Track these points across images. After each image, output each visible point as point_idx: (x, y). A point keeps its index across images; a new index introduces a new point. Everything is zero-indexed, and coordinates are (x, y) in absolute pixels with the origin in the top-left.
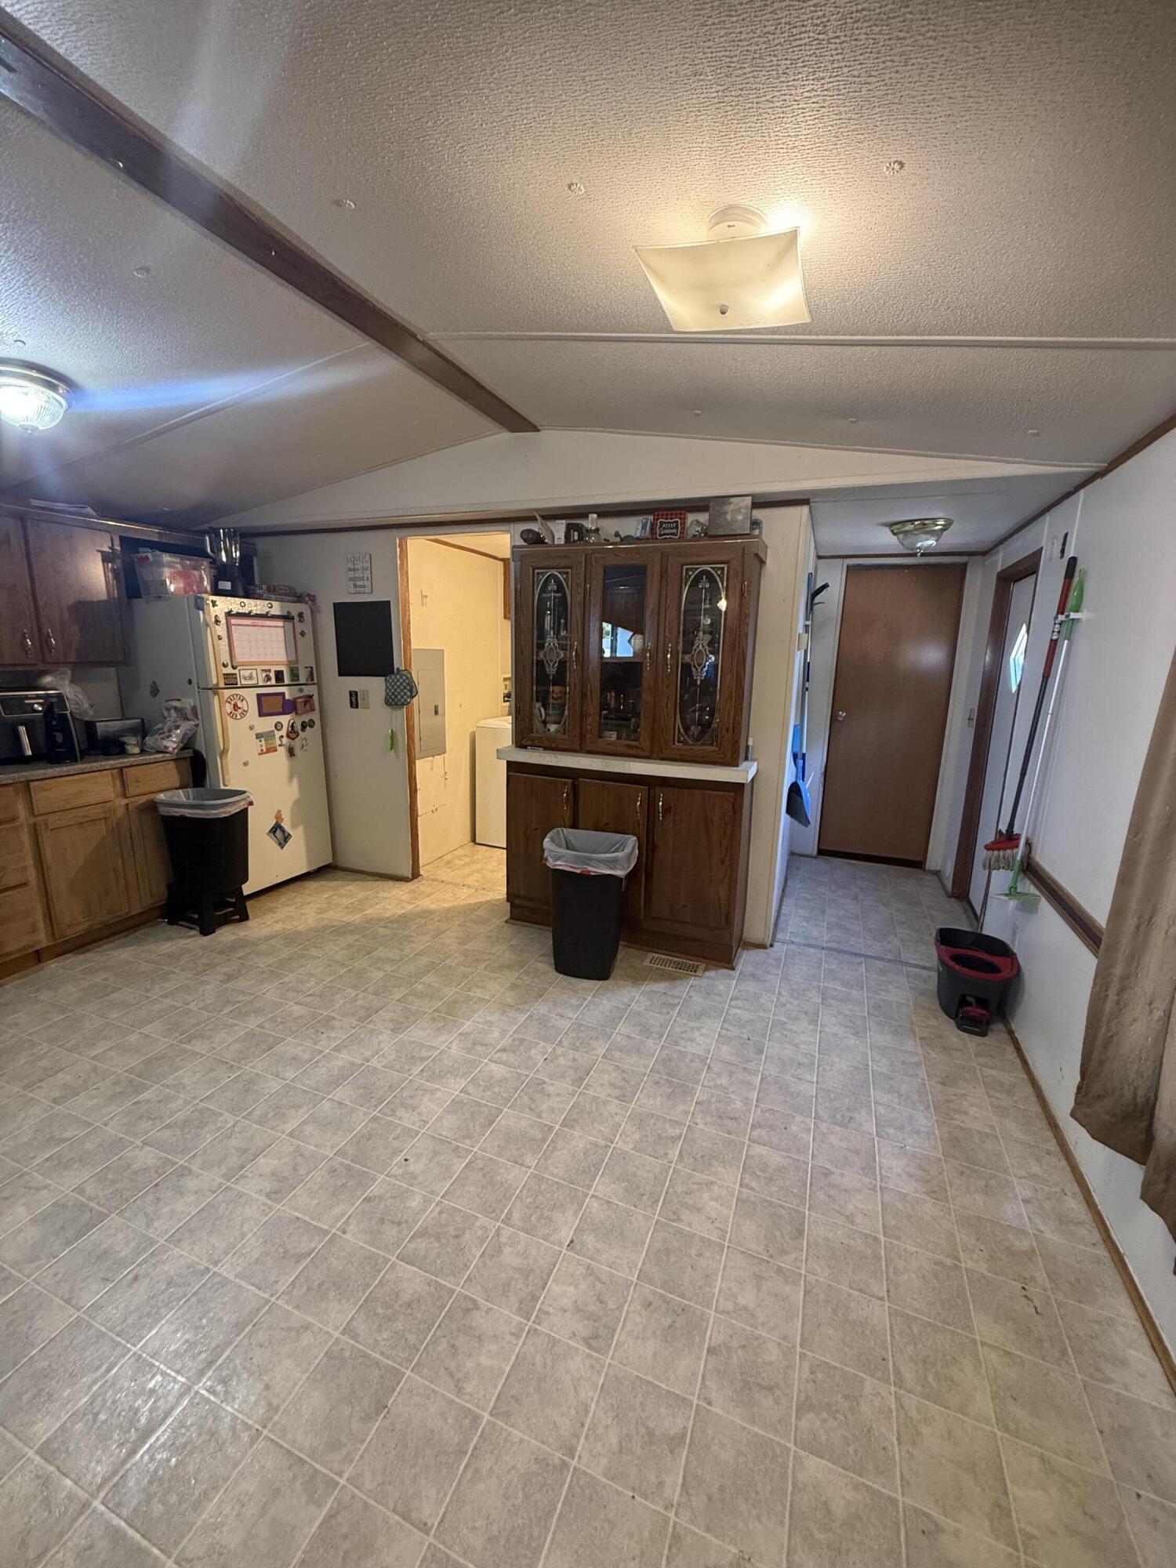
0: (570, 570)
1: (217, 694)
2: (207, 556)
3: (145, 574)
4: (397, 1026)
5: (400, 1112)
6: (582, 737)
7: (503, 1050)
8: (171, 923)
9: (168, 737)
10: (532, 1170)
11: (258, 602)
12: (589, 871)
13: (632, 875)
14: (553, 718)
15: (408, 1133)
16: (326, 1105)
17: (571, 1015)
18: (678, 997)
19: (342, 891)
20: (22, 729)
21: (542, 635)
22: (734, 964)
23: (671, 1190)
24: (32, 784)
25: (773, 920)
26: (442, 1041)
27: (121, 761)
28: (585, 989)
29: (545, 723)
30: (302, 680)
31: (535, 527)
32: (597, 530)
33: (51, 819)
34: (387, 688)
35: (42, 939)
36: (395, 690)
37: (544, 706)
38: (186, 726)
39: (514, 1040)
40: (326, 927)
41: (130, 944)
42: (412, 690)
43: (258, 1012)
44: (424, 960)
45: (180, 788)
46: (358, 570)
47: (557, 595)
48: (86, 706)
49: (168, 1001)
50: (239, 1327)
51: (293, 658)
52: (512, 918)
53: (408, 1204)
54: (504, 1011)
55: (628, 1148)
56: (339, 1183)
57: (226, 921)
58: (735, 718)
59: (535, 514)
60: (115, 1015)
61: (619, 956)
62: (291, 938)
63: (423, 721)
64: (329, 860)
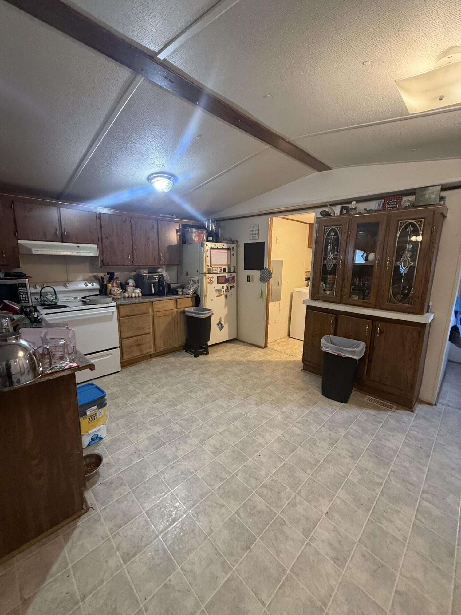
0: (341, 226)
1: (205, 275)
2: (206, 229)
3: (188, 236)
4: (258, 403)
5: (258, 436)
6: (341, 296)
7: (299, 423)
8: (186, 351)
9: (190, 289)
10: (310, 476)
11: (220, 244)
12: (341, 355)
13: (361, 359)
14: (329, 289)
15: (260, 445)
16: (232, 426)
17: (328, 415)
18: (382, 419)
19: (239, 349)
20: (152, 285)
21: (326, 253)
22: (413, 409)
23: (376, 507)
24: (154, 302)
25: (437, 393)
26: (275, 413)
27: (177, 297)
28: (335, 405)
29: (324, 290)
30: (232, 271)
31: (326, 209)
32: (355, 208)
33: (158, 313)
34: (261, 274)
35: (152, 351)
36: (264, 276)
37: (324, 283)
38: (195, 286)
39: (303, 420)
40: (234, 361)
41: (174, 357)
42: (270, 275)
43: (211, 387)
44: (268, 380)
45: (192, 306)
46: (254, 231)
47: (334, 237)
48: (169, 278)
49: (184, 378)
50: (202, 496)
51: (229, 263)
52: (304, 369)
53: (260, 473)
54: (300, 407)
55: (355, 481)
56: (236, 456)
57: (202, 353)
58: (423, 292)
59: (327, 204)
60: (169, 379)
61: (352, 394)
62: (222, 363)
63: (273, 287)
64: (235, 337)
